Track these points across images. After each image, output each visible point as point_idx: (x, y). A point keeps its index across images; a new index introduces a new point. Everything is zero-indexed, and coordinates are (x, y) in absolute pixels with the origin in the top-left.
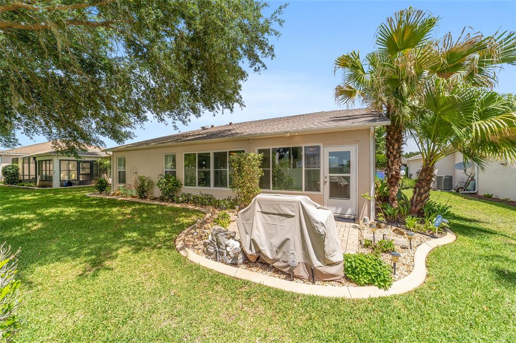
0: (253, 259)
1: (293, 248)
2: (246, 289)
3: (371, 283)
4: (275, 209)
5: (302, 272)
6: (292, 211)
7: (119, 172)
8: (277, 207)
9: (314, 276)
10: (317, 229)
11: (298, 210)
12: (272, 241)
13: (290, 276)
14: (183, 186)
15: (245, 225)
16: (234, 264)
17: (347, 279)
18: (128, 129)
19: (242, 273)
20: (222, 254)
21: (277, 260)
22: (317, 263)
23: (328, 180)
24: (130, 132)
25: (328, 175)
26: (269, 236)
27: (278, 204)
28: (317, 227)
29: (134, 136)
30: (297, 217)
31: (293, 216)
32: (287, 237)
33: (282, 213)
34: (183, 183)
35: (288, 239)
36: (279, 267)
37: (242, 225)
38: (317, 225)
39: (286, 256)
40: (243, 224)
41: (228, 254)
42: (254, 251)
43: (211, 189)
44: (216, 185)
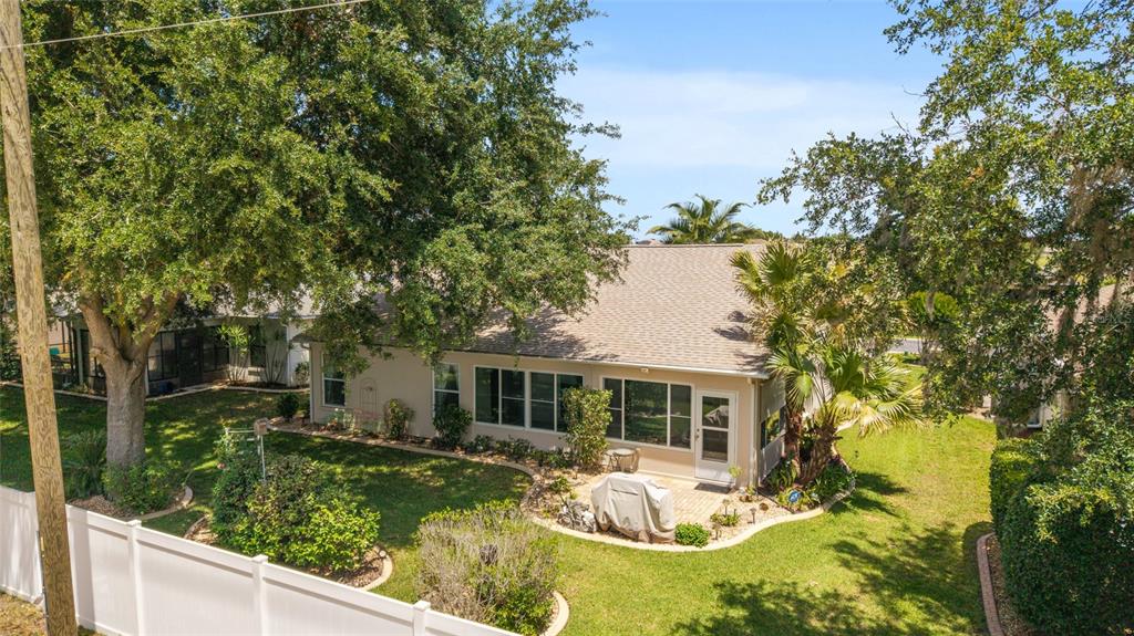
0: (603, 527)
2: (602, 546)
3: (691, 543)
5: (643, 536)
7: (325, 381)
9: (652, 539)
12: (621, 514)
13: (635, 538)
14: (474, 422)
16: (591, 531)
17: (677, 542)
19: (597, 537)
20: (579, 524)
21: (625, 529)
22: (654, 530)
23: (700, 434)
25: (701, 427)
26: (619, 509)
30: (640, 496)
31: (637, 495)
34: (474, 417)
35: (633, 513)
36: (626, 533)
39: (631, 526)
41: (584, 523)
42: (606, 521)
43: (527, 432)
44: (535, 424)
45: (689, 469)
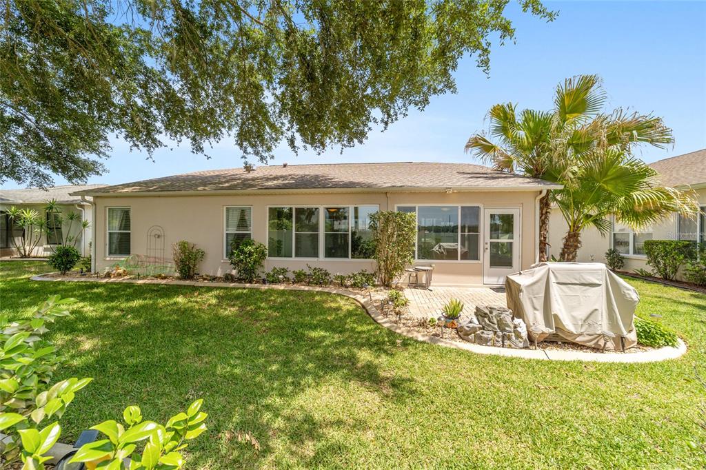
1: (600, 319)
4: (576, 279)
6: (598, 279)
7: (110, 233)
8: (578, 276)
9: (621, 344)
10: (628, 296)
11: (604, 278)
12: (574, 314)
13: (595, 349)
14: (267, 257)
15: (532, 301)
18: (92, 157)
20: (507, 338)
21: (581, 335)
22: (625, 332)
23: (489, 247)
24: (94, 163)
25: (489, 241)
26: (570, 309)
27: (579, 273)
28: (629, 294)
29: (104, 170)
30: (604, 286)
31: (600, 285)
32: (596, 307)
33: (585, 282)
34: (267, 252)
35: (596, 310)
36: (581, 342)
37: (527, 300)
38: (628, 292)
39: (592, 328)
40: (530, 298)
41: (519, 337)
42: (555, 328)
43: (321, 261)
44: (329, 253)
45: (479, 278)
